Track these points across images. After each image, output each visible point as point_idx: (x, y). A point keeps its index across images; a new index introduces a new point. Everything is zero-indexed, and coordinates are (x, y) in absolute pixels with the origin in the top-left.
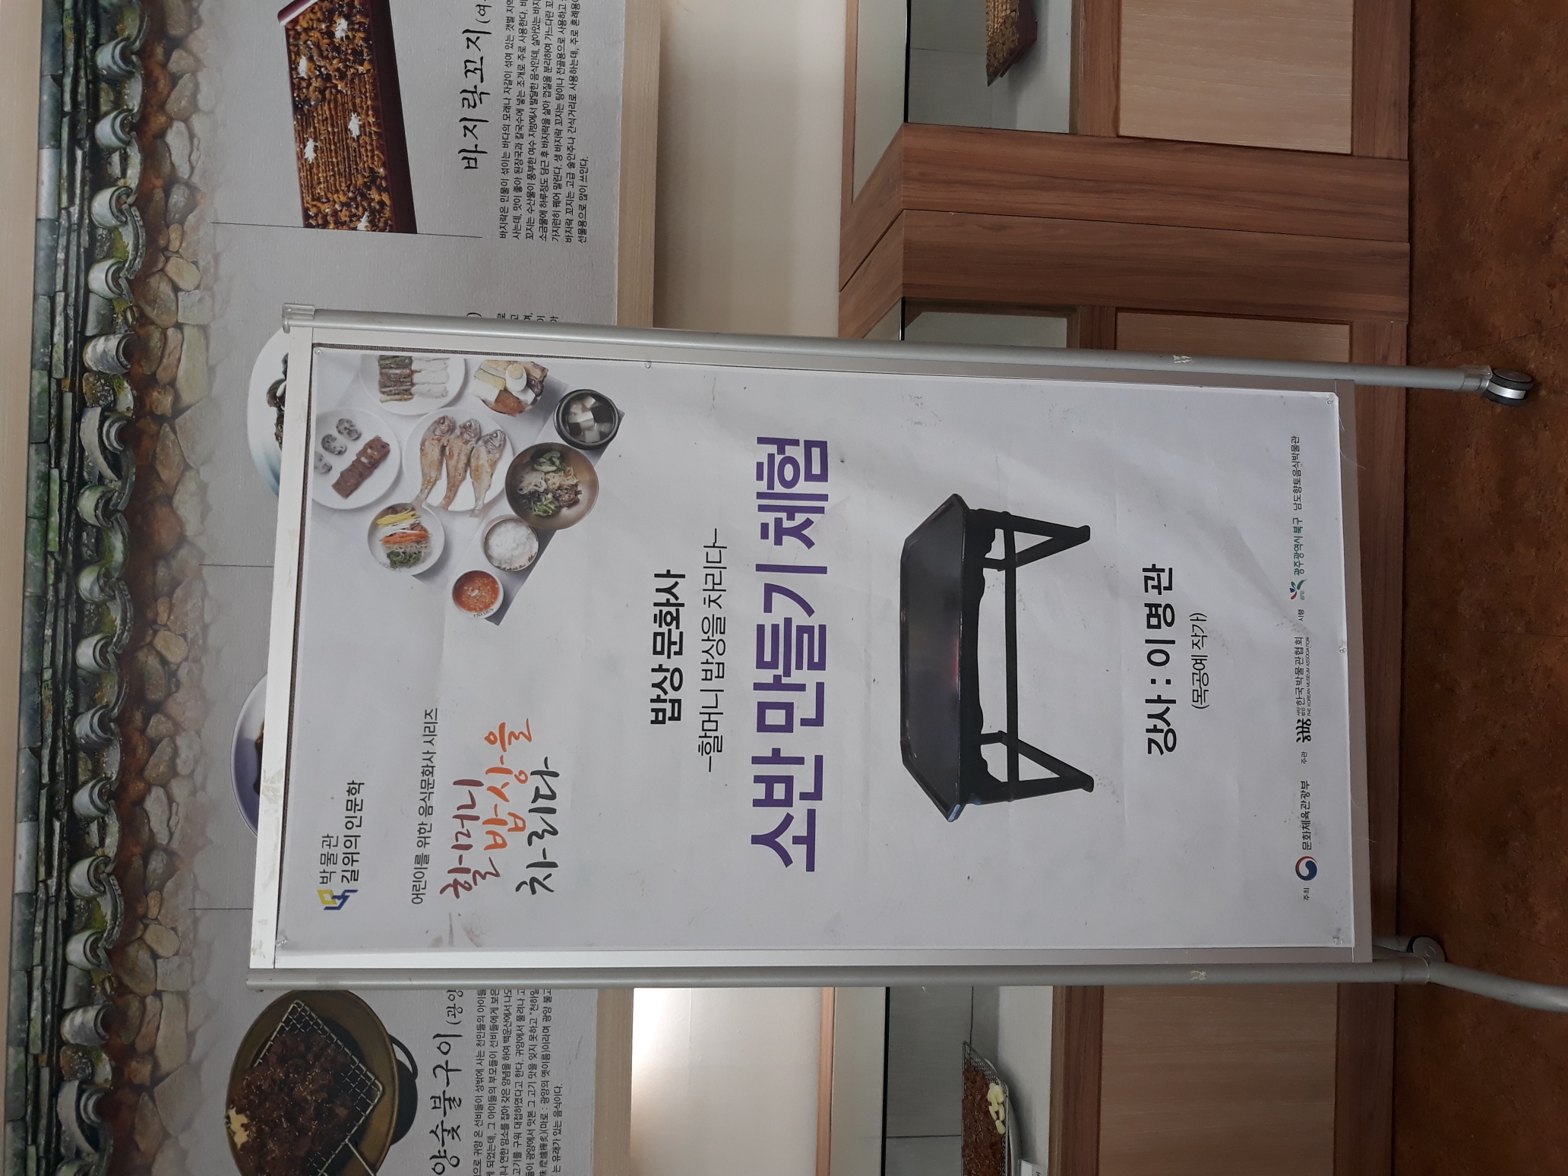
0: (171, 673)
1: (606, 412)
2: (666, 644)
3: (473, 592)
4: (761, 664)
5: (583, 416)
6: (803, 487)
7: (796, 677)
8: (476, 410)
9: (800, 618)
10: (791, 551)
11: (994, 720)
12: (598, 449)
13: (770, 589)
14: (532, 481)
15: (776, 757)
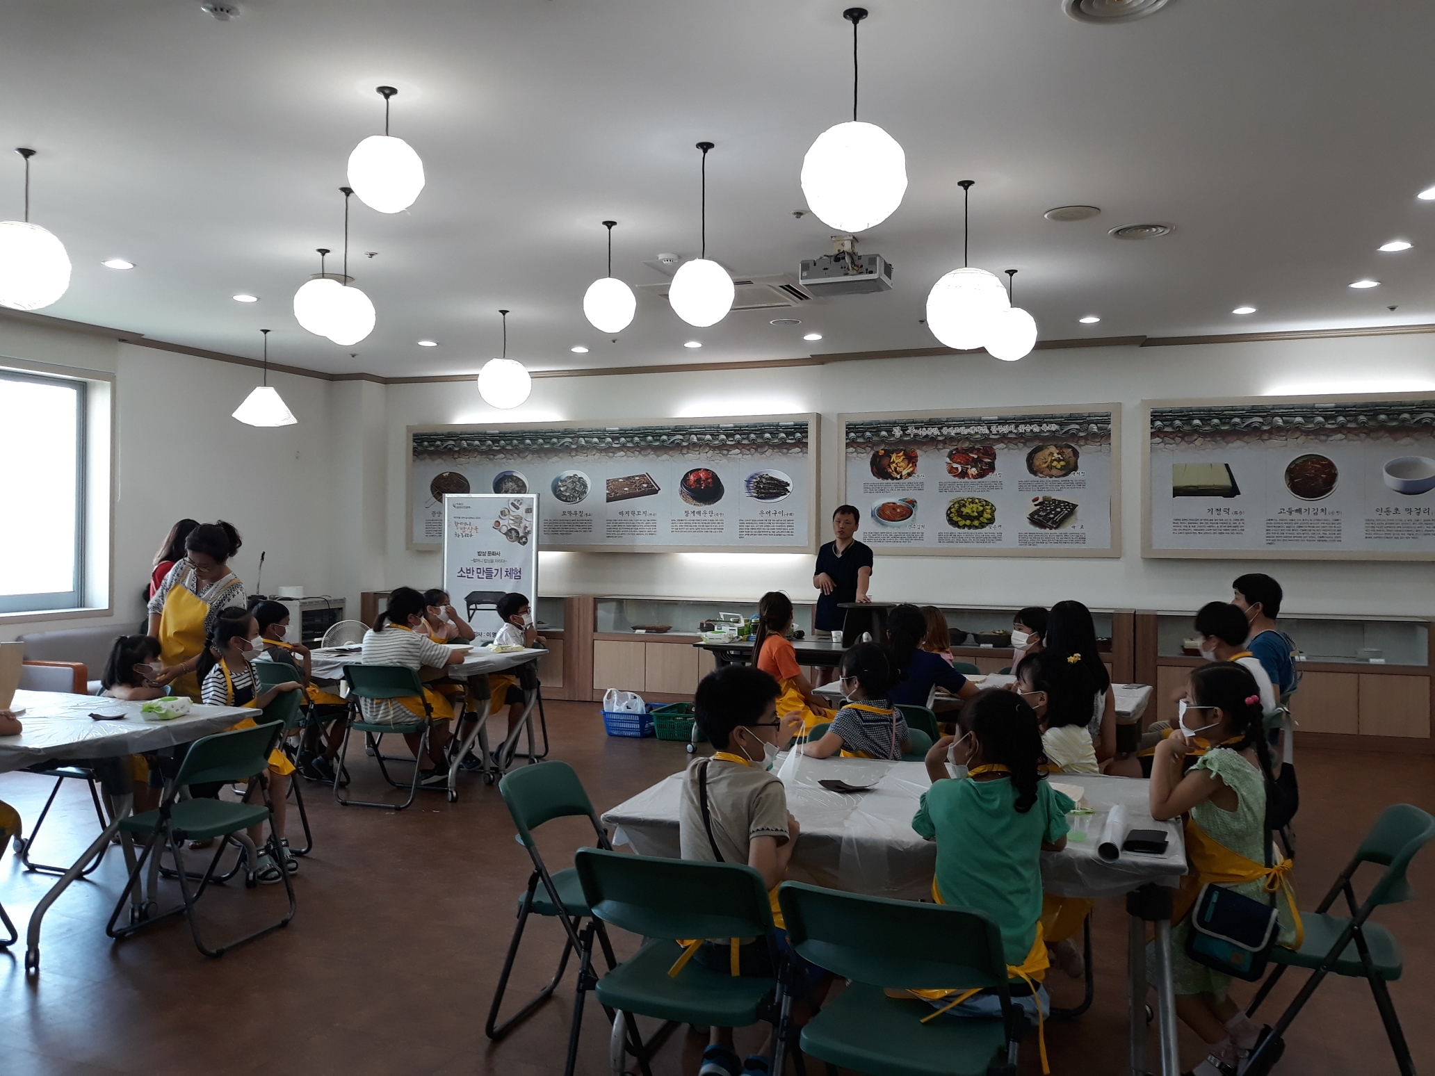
0: (525, 458)
1: (525, 543)
2: (489, 553)
3: (497, 524)
4: (487, 568)
5: (524, 540)
6: (514, 575)
7: (485, 574)
8: (524, 523)
9: (494, 575)
10: (504, 573)
11: (479, 606)
12: (519, 542)
13: (498, 570)
14: (513, 532)
15: (473, 571)
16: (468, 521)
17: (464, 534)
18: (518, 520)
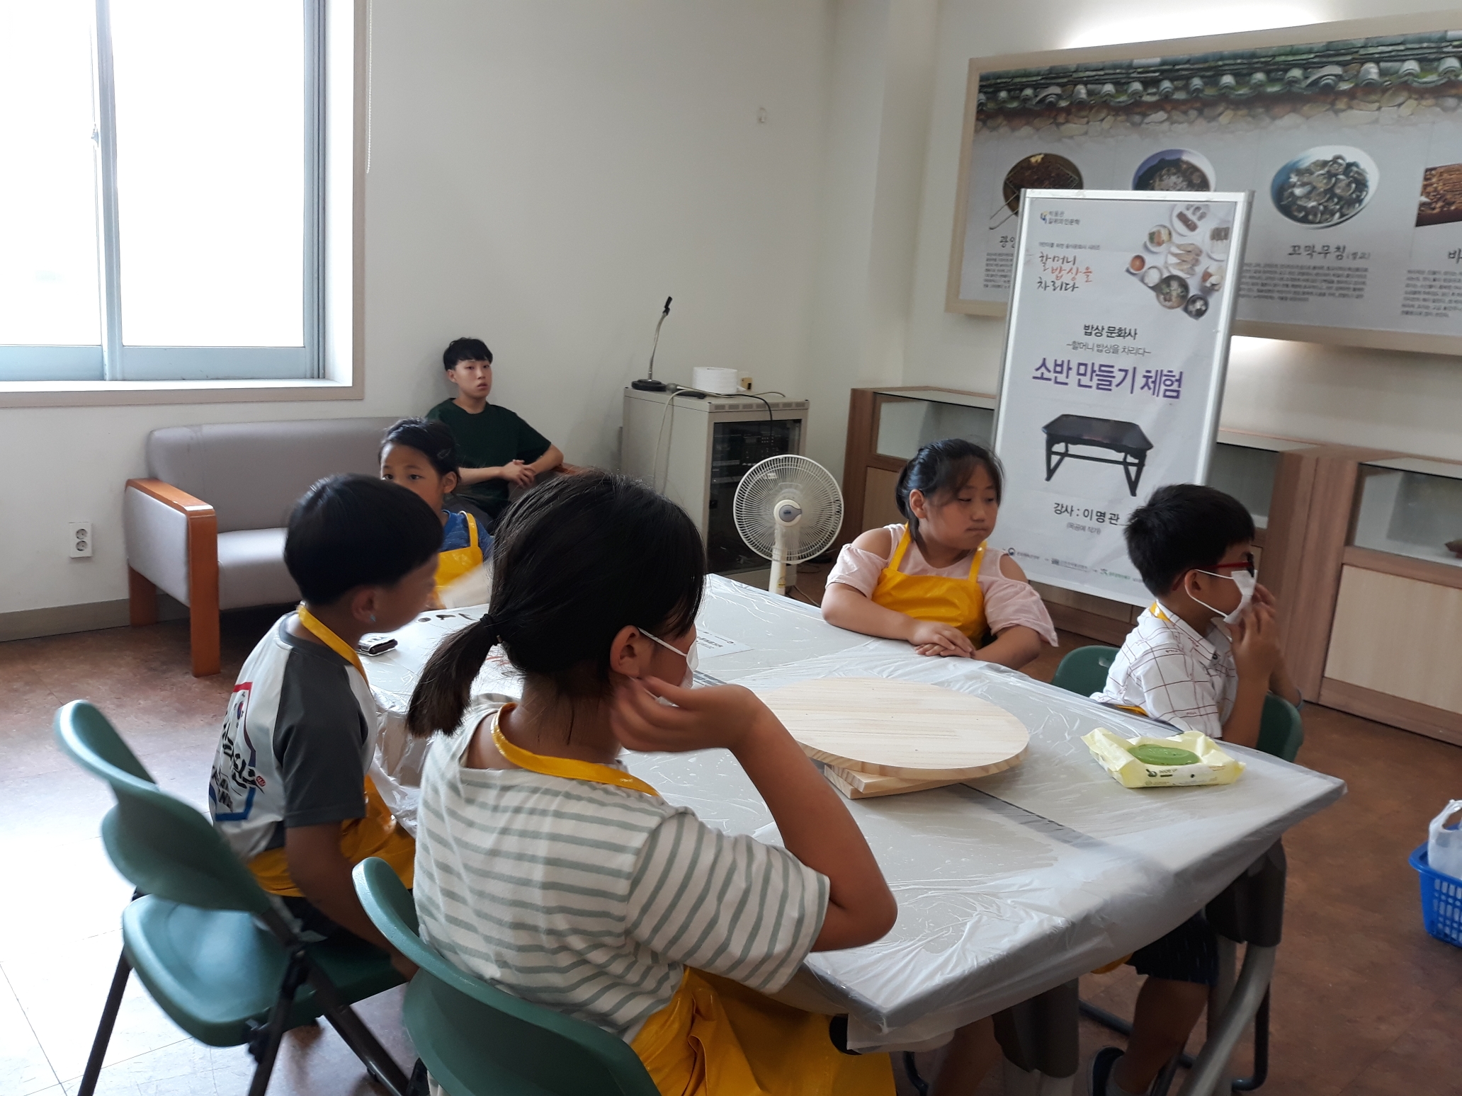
1: (1200, 313)
2: (1111, 331)
3: (1138, 263)
4: (1101, 366)
5: (1199, 305)
6: (1163, 387)
7: (1095, 378)
8: (1204, 264)
9: (1115, 382)
10: (1140, 381)
11: (1073, 449)
12: (1186, 310)
13: (1126, 371)
14: (1174, 285)
15: (1069, 369)
16: (1070, 253)
17: (1058, 283)
18: (1190, 258)
